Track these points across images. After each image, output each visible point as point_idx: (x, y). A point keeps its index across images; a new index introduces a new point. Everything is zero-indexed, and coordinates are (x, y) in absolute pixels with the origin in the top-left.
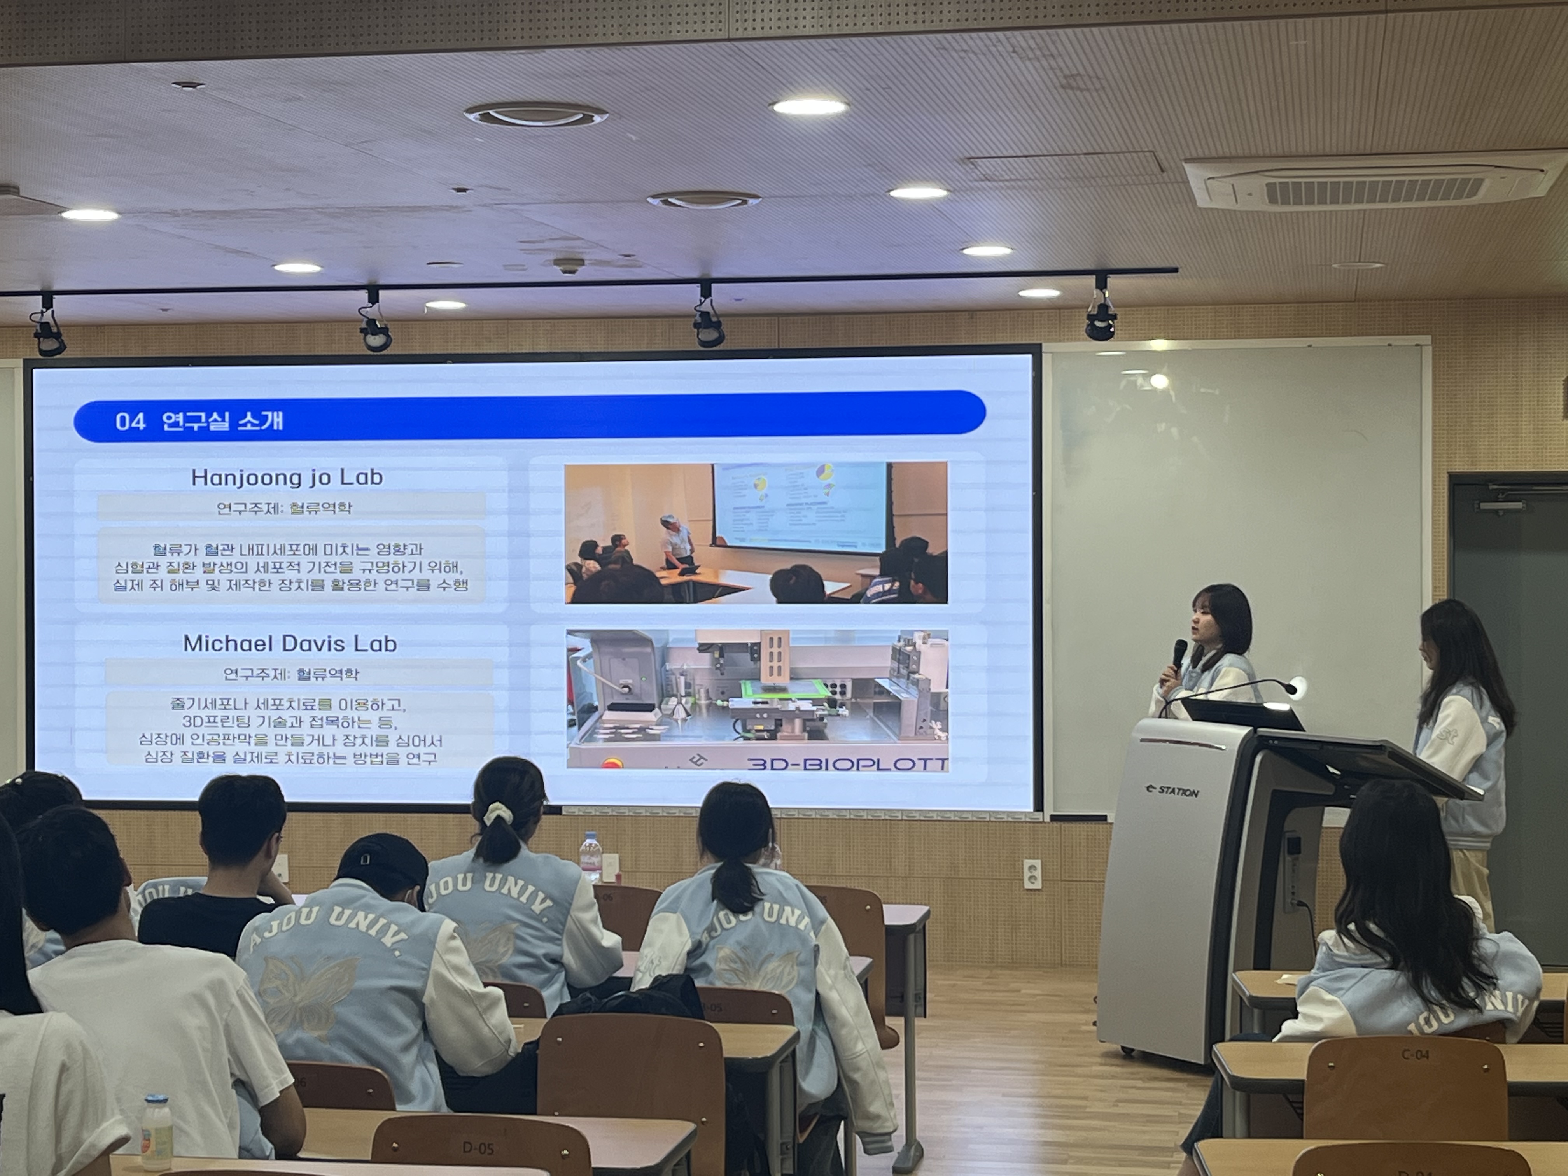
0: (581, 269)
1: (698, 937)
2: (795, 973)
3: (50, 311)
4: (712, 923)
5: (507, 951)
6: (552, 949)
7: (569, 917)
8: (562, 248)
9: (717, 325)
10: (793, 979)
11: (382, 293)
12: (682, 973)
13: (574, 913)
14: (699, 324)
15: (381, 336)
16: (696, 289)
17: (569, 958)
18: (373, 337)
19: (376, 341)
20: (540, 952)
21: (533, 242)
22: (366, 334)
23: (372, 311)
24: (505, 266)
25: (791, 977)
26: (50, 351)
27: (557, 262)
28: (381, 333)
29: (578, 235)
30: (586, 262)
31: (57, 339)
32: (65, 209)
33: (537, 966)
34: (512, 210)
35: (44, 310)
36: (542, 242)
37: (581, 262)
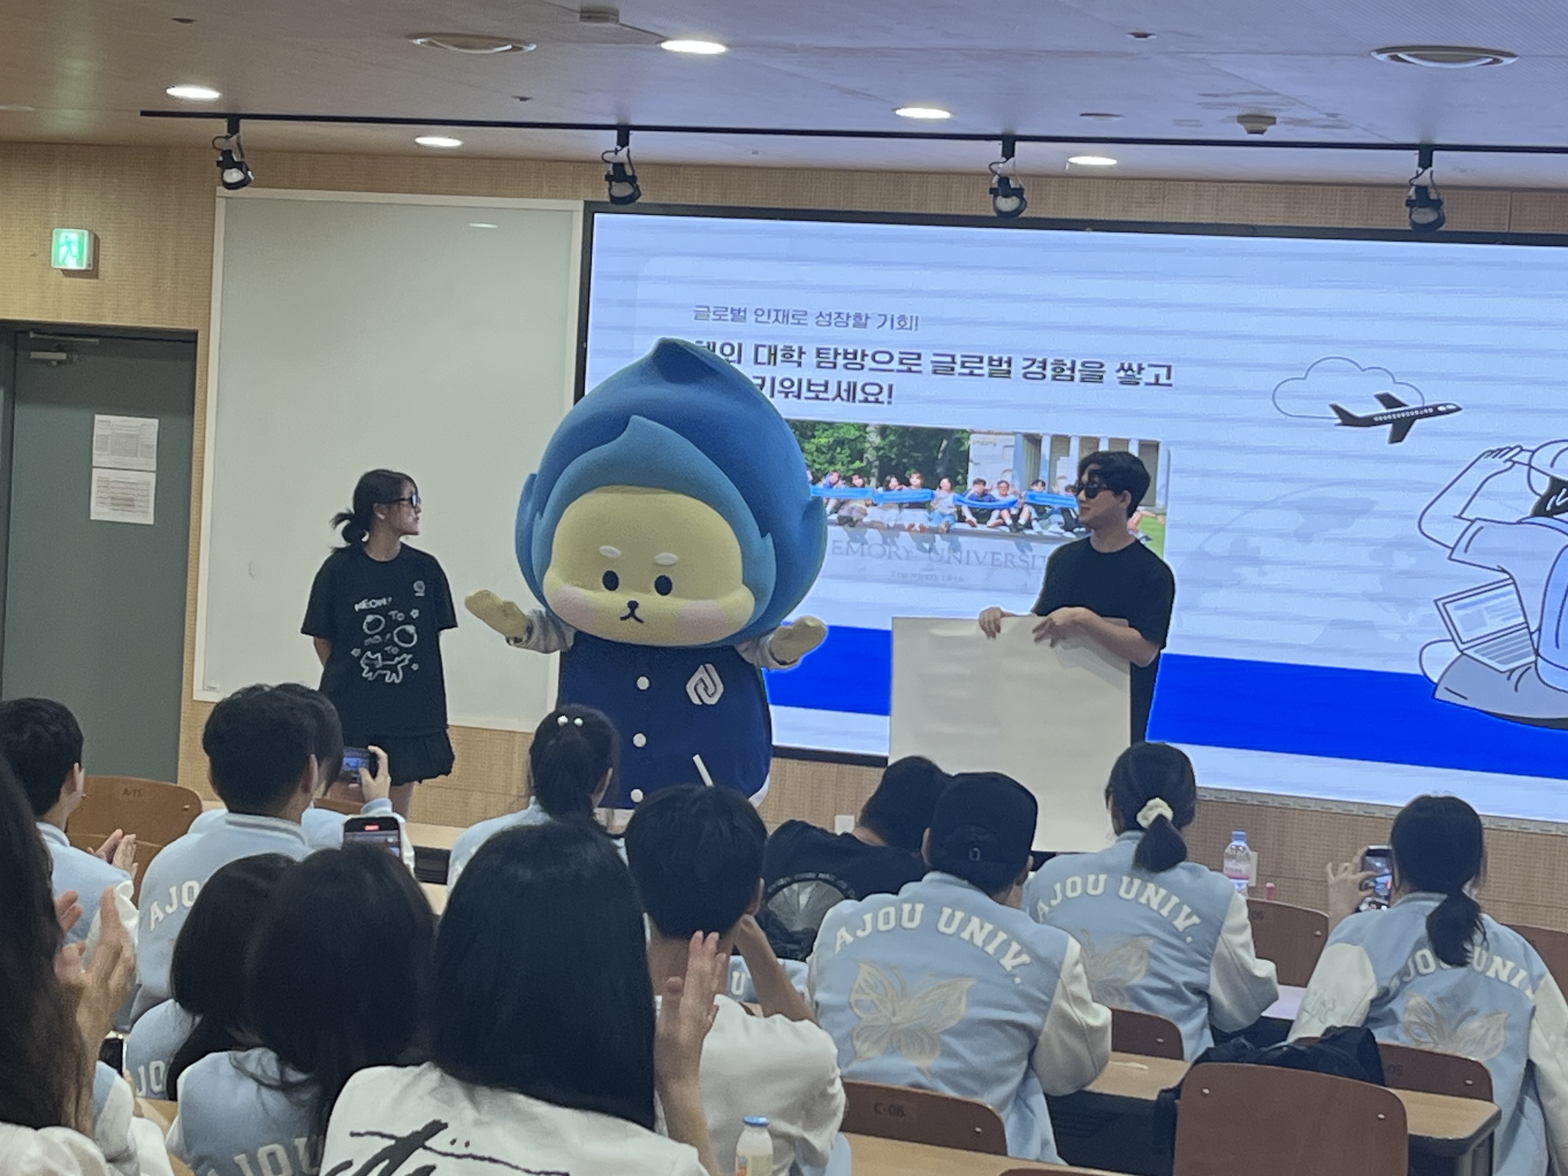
0: (1270, 128)
1: (1386, 984)
2: (1501, 1039)
3: (625, 149)
4: (1406, 967)
5: (1139, 971)
6: (1196, 976)
7: (1220, 938)
8: (1250, 104)
9: (1437, 205)
10: (1497, 1046)
11: (1019, 145)
12: (1359, 1025)
13: (1225, 935)
14: (1413, 201)
15: (1014, 198)
16: (1414, 156)
17: (1217, 990)
18: (1004, 200)
19: (1008, 204)
20: (1180, 979)
21: (1217, 96)
22: (996, 196)
23: (1005, 167)
24: (1174, 121)
25: (1496, 1043)
26: (622, 195)
27: (1242, 119)
28: (1013, 195)
29: (1275, 90)
30: (1278, 120)
31: (631, 184)
32: (665, 39)
33: (1175, 994)
34: (1199, 60)
35: (619, 148)
36: (1228, 95)
37: (1272, 120)
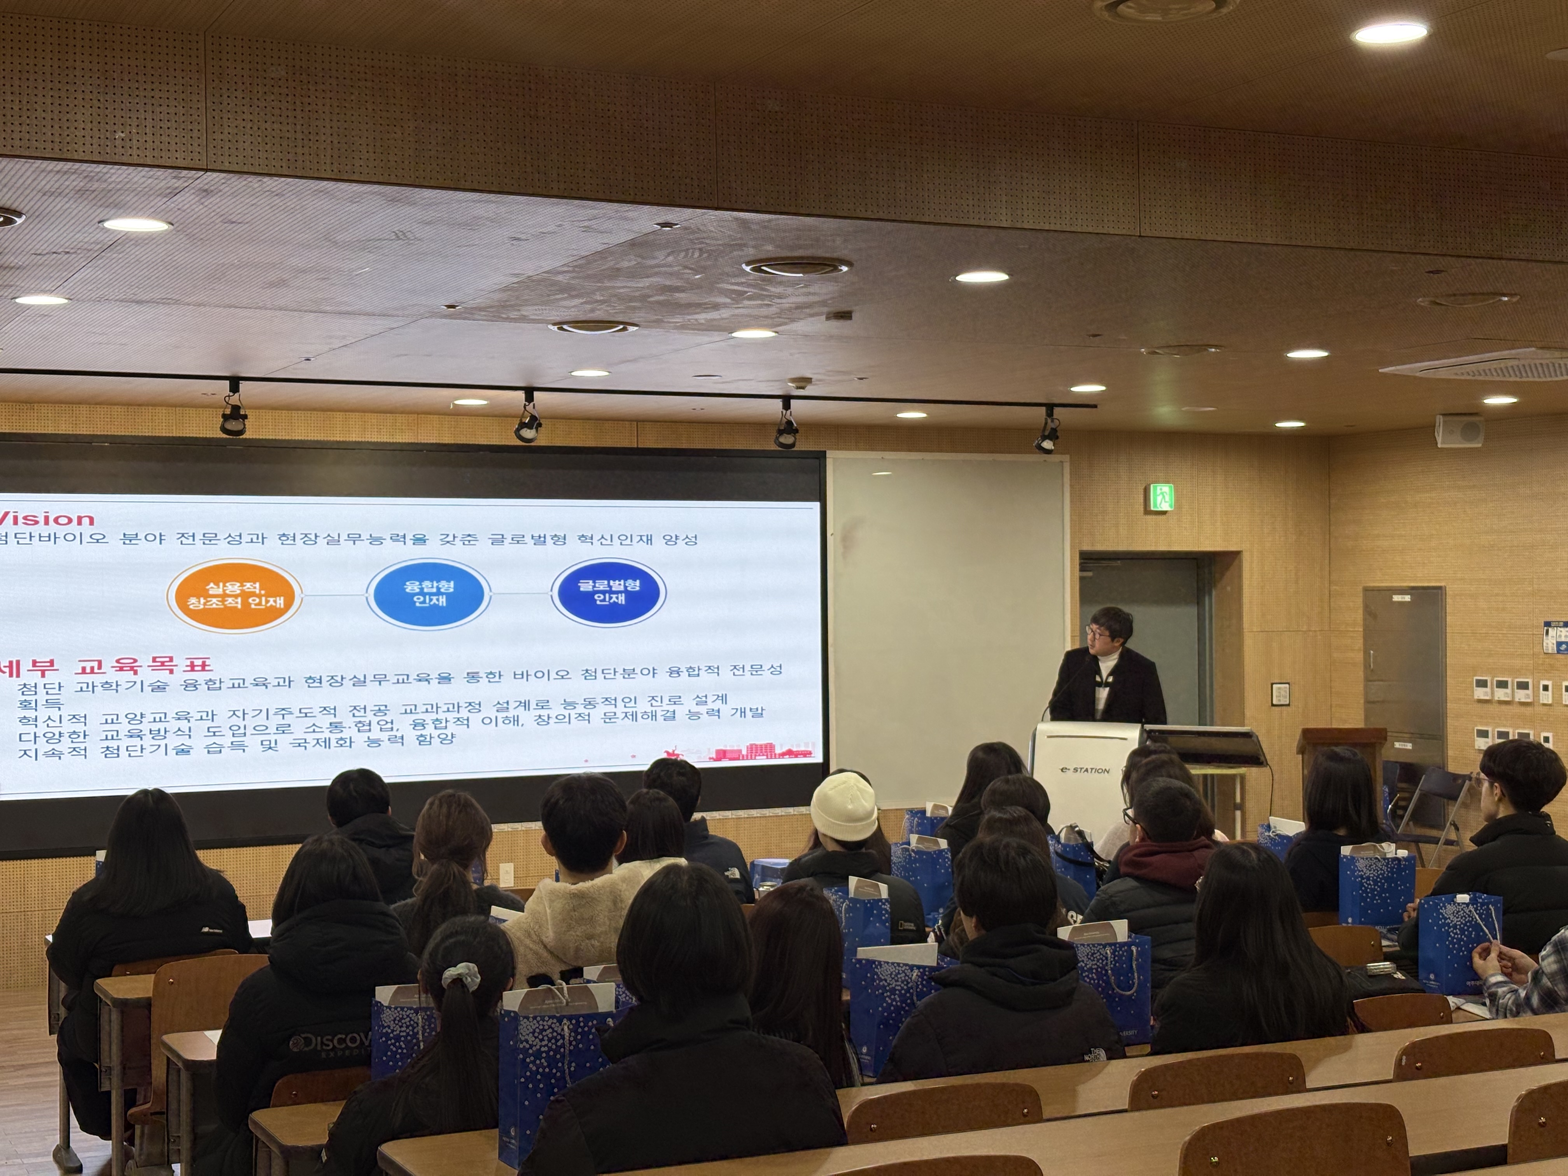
26: (235, 431)
